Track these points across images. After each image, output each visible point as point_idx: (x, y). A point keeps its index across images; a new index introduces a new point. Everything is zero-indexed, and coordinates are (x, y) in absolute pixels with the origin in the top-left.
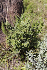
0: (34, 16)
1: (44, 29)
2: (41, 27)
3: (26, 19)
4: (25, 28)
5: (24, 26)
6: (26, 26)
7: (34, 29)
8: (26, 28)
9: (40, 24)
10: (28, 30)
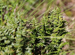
0: (31, 7)
1: (67, 47)
2: (59, 38)
3: (6, 17)
4: (10, 44)
5: (4, 38)
6: (12, 37)
7: (36, 47)
8: (13, 44)
9: (56, 29)
10: (18, 51)
